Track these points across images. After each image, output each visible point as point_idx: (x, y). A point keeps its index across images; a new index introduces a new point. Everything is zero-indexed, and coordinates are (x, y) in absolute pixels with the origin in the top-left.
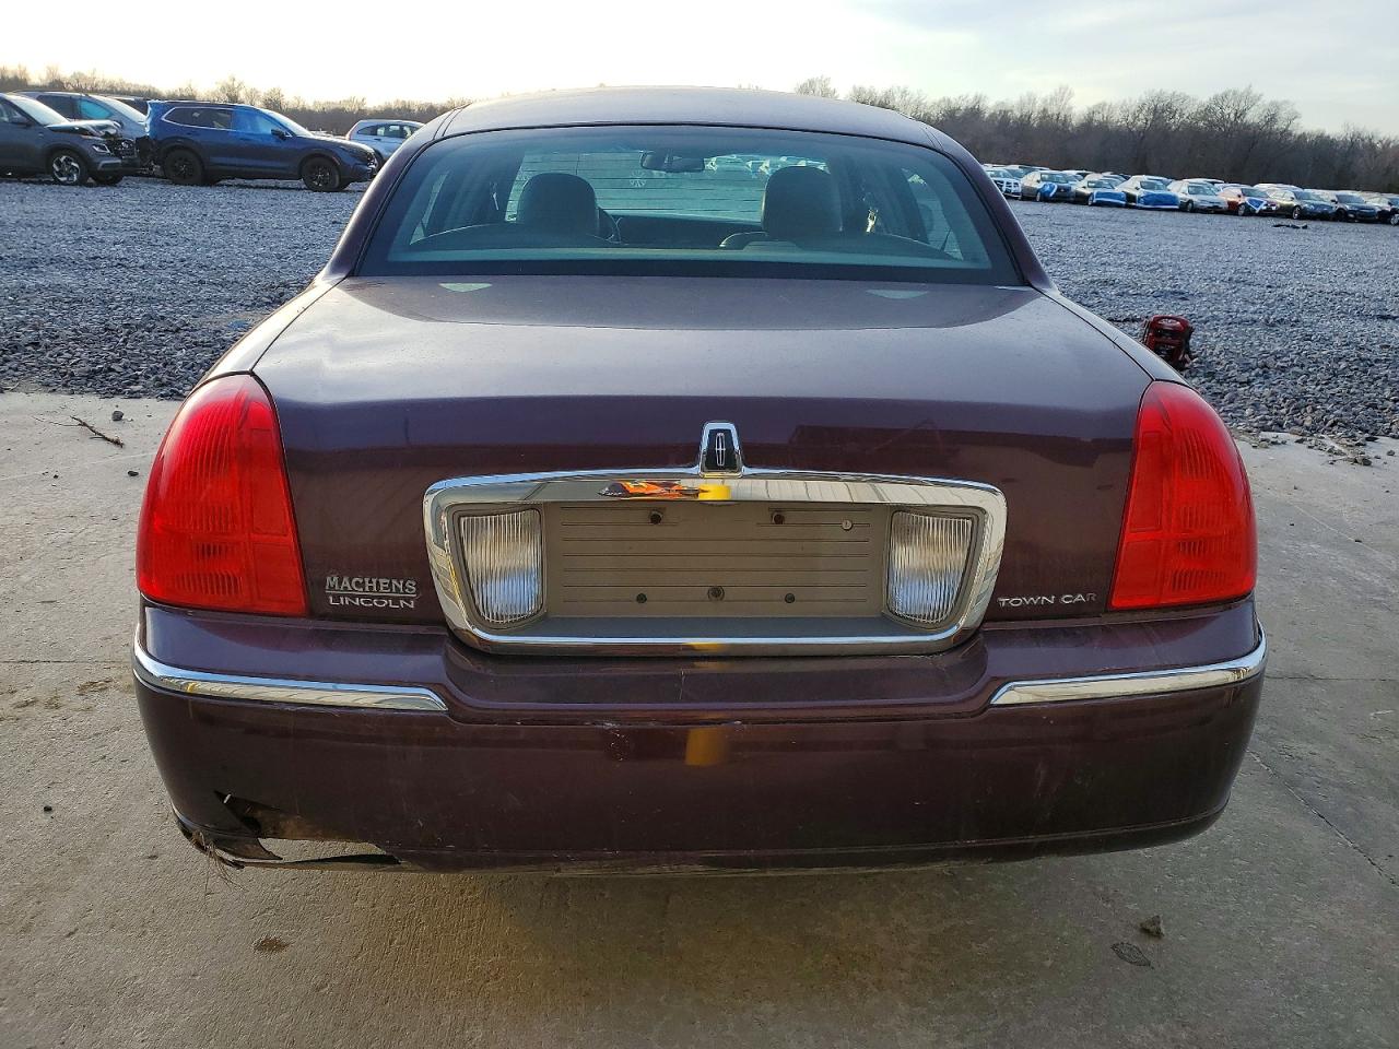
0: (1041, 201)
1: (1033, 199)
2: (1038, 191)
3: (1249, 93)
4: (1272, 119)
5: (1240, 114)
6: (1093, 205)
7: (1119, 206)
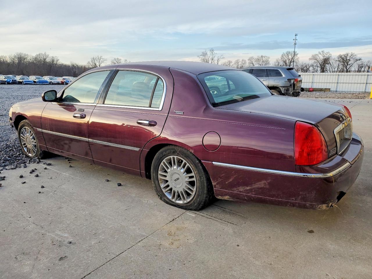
0: (7, 84)
1: (5, 84)
2: (6, 81)
3: (45, 54)
4: (53, 61)
5: (45, 59)
6: (24, 84)
7: (32, 84)
